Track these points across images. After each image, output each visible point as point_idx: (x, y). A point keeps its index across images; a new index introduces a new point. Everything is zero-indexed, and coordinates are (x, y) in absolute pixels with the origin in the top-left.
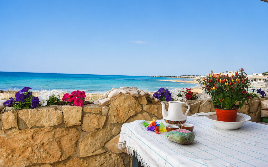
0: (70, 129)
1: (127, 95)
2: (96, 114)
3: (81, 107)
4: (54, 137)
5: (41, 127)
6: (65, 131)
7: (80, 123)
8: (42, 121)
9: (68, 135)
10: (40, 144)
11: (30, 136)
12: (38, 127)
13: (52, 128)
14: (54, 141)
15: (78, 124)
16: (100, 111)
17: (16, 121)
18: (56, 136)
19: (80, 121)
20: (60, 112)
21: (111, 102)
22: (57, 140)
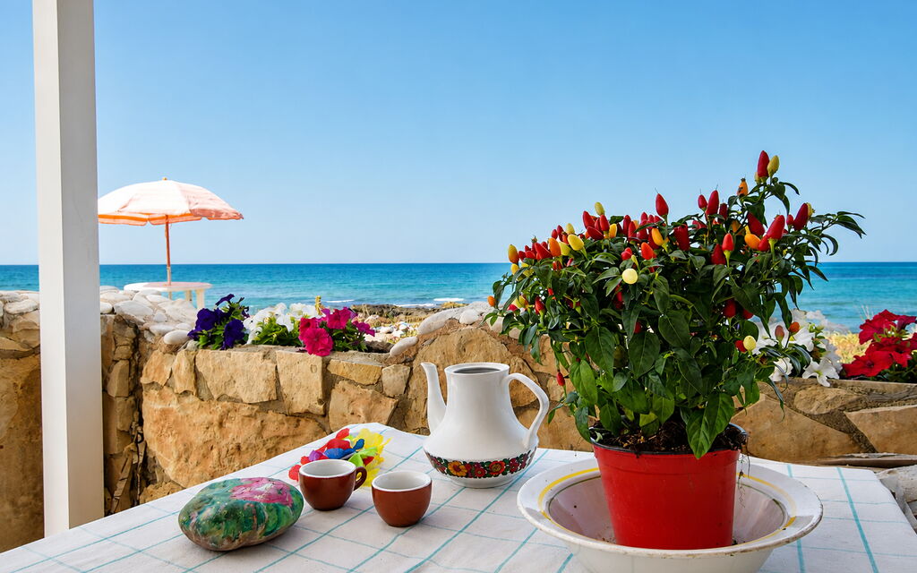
0: (303, 422)
1: (471, 327)
2: (364, 386)
3: (320, 358)
4: (260, 434)
5: (235, 400)
6: (286, 425)
7: (321, 407)
8: (236, 385)
9: (295, 439)
10: (231, 446)
11: (216, 418)
12: (230, 399)
13: (256, 408)
14: (261, 446)
15: (315, 412)
16: (377, 377)
17: (193, 375)
18: (266, 434)
19: (320, 402)
20: (270, 366)
21: (417, 350)
22: (270, 445)
